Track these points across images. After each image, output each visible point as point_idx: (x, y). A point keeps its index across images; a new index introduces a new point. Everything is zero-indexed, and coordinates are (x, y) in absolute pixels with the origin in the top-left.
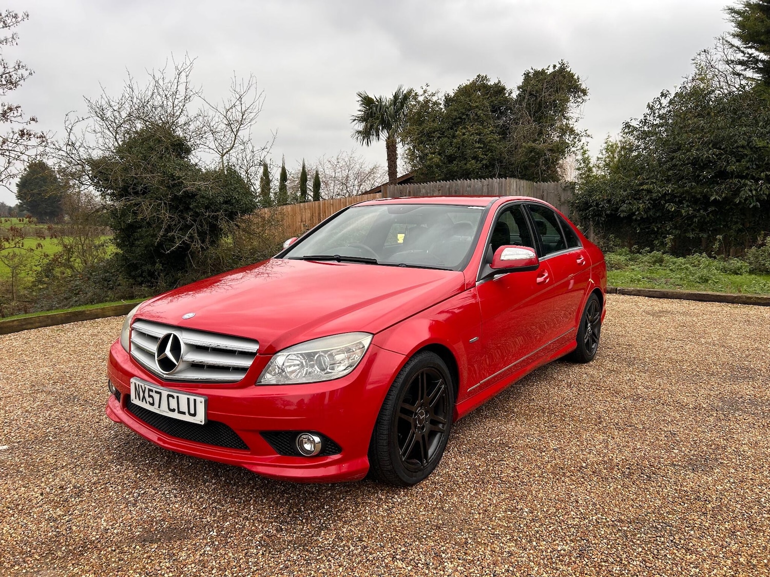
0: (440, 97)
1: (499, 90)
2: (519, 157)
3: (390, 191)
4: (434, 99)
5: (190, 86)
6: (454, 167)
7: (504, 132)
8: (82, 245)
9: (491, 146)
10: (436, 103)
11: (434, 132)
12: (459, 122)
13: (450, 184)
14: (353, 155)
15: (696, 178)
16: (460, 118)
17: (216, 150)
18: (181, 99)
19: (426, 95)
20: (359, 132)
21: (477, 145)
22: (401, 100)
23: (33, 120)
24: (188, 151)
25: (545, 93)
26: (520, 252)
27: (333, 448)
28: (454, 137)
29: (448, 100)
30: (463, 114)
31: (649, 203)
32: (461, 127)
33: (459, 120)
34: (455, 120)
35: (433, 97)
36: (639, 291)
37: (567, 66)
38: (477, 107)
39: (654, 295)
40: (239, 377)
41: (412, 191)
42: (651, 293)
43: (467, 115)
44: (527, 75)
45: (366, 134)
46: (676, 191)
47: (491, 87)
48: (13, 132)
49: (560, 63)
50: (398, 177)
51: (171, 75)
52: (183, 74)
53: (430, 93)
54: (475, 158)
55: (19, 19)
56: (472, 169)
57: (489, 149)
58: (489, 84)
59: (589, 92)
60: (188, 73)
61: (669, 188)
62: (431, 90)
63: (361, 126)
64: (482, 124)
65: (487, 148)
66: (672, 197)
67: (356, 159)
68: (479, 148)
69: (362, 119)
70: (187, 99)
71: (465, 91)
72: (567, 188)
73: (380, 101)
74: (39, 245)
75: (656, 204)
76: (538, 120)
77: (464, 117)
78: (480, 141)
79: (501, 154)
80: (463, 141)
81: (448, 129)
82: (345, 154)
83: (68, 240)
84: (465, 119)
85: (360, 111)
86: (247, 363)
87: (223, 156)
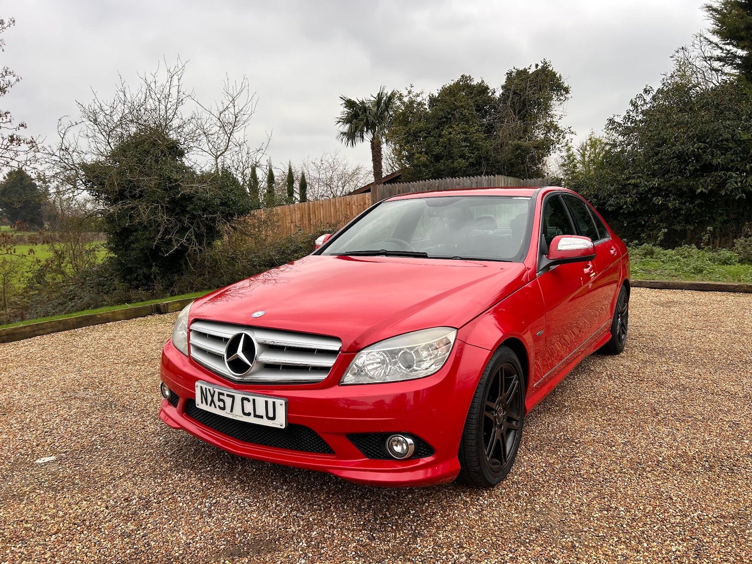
0: (424, 98)
1: (482, 89)
2: (505, 155)
3: (379, 191)
4: (419, 99)
5: (182, 89)
6: (441, 165)
7: (489, 129)
8: (73, 251)
9: (477, 145)
10: (420, 104)
11: (420, 132)
12: (444, 122)
13: (439, 183)
14: (337, 157)
15: (682, 172)
16: (446, 117)
17: (210, 152)
18: (173, 102)
19: (411, 95)
20: (344, 134)
21: (464, 144)
22: (384, 103)
23: (23, 125)
24: (181, 154)
25: (528, 91)
26: (577, 242)
27: (425, 449)
28: (440, 136)
29: (433, 101)
30: (449, 114)
31: (636, 197)
32: (447, 127)
33: (444, 120)
34: (441, 119)
35: (418, 98)
36: (640, 283)
37: (549, 65)
38: (462, 106)
39: (656, 286)
40: (323, 377)
41: (401, 190)
42: (652, 284)
43: (452, 114)
44: (509, 74)
45: (351, 136)
46: (662, 185)
47: (474, 87)
48: (3, 138)
49: (543, 62)
50: (383, 177)
51: (163, 78)
52: (175, 77)
53: (414, 94)
54: (462, 156)
55: (5, 25)
56: (459, 167)
57: (475, 148)
58: (472, 84)
59: (571, 90)
60: (180, 76)
61: (656, 182)
62: (415, 91)
63: (346, 128)
64: (467, 123)
65: (474, 147)
66: (658, 191)
67: (340, 161)
68: (466, 146)
69: (347, 121)
70: (179, 102)
71: (449, 92)
73: (363, 103)
74: (31, 251)
75: (643, 198)
76: (523, 118)
77: (450, 116)
78: (465, 140)
79: (487, 153)
80: (449, 140)
81: (434, 129)
82: (328, 156)
83: (58, 247)
84: (450, 118)
86: (329, 362)
87: (217, 158)
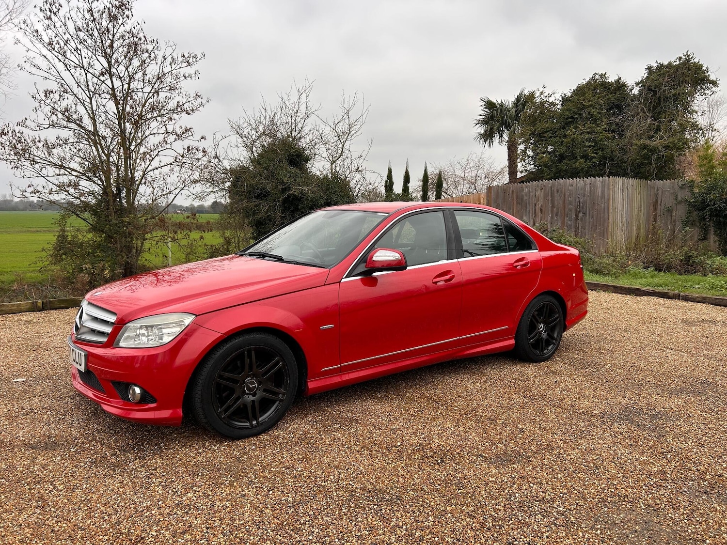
0: (557, 98)
1: (620, 86)
2: (632, 155)
4: (551, 100)
5: (309, 104)
6: (563, 166)
7: (619, 130)
8: (238, 238)
9: (602, 145)
10: (552, 104)
11: (546, 132)
12: (571, 122)
13: (552, 183)
14: (483, 156)
16: (572, 117)
17: (327, 159)
18: (301, 116)
19: (542, 96)
20: (480, 134)
21: (587, 144)
22: (523, 101)
23: (202, 138)
24: (307, 159)
25: (665, 86)
26: (388, 255)
27: (150, 398)
28: (565, 136)
29: (565, 100)
30: (576, 113)
32: (572, 127)
33: (570, 120)
34: (567, 119)
35: (550, 98)
37: (692, 58)
38: (591, 105)
40: (104, 339)
43: (580, 114)
44: (649, 69)
45: (488, 136)
47: (611, 84)
48: (184, 148)
49: (685, 54)
50: (518, 177)
51: (294, 98)
52: (304, 95)
53: (545, 94)
54: (585, 157)
55: (198, 59)
56: (580, 168)
57: (600, 148)
58: (607, 81)
59: (720, 83)
60: (308, 94)
62: (547, 92)
63: (482, 130)
64: (595, 123)
65: (597, 146)
67: (485, 160)
68: (590, 146)
69: (485, 122)
70: (307, 116)
71: (580, 91)
72: (684, 186)
73: (502, 105)
74: (202, 237)
76: (655, 118)
77: (576, 116)
78: (589, 140)
79: (612, 152)
80: (573, 140)
81: (560, 128)
82: (474, 156)
83: (228, 233)
84: (577, 118)
85: (480, 115)
86: (108, 330)
87: (332, 164)
